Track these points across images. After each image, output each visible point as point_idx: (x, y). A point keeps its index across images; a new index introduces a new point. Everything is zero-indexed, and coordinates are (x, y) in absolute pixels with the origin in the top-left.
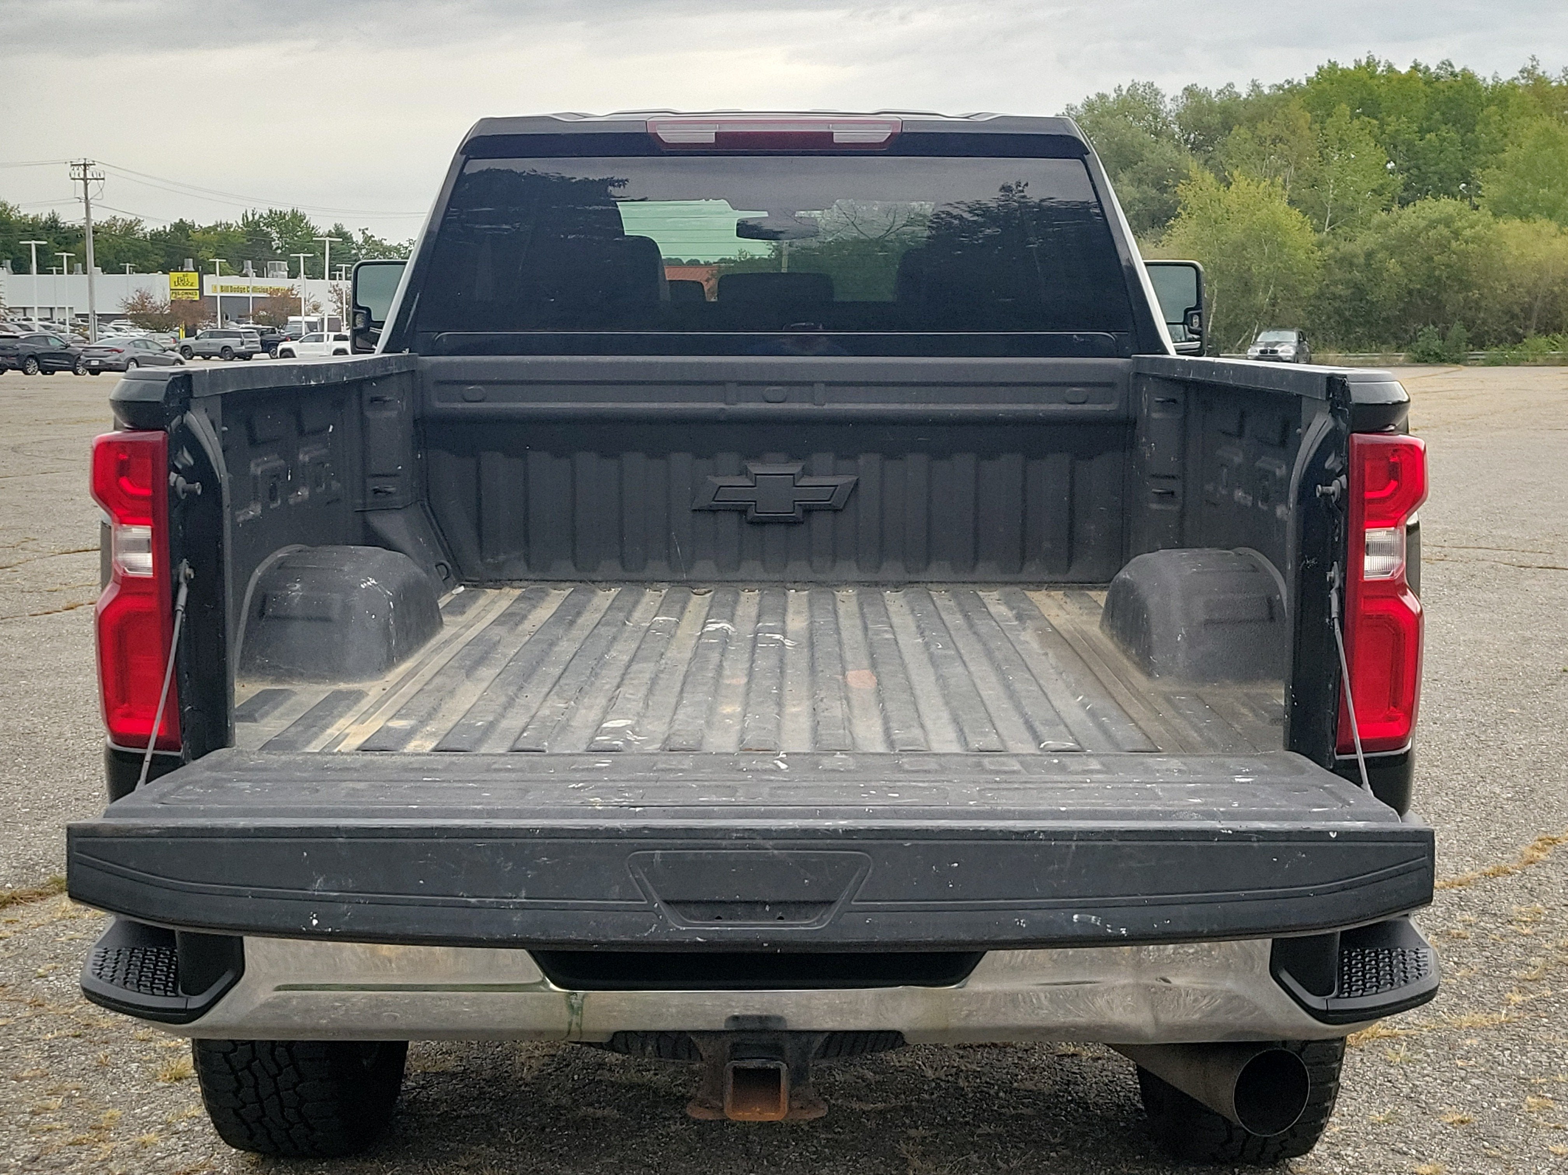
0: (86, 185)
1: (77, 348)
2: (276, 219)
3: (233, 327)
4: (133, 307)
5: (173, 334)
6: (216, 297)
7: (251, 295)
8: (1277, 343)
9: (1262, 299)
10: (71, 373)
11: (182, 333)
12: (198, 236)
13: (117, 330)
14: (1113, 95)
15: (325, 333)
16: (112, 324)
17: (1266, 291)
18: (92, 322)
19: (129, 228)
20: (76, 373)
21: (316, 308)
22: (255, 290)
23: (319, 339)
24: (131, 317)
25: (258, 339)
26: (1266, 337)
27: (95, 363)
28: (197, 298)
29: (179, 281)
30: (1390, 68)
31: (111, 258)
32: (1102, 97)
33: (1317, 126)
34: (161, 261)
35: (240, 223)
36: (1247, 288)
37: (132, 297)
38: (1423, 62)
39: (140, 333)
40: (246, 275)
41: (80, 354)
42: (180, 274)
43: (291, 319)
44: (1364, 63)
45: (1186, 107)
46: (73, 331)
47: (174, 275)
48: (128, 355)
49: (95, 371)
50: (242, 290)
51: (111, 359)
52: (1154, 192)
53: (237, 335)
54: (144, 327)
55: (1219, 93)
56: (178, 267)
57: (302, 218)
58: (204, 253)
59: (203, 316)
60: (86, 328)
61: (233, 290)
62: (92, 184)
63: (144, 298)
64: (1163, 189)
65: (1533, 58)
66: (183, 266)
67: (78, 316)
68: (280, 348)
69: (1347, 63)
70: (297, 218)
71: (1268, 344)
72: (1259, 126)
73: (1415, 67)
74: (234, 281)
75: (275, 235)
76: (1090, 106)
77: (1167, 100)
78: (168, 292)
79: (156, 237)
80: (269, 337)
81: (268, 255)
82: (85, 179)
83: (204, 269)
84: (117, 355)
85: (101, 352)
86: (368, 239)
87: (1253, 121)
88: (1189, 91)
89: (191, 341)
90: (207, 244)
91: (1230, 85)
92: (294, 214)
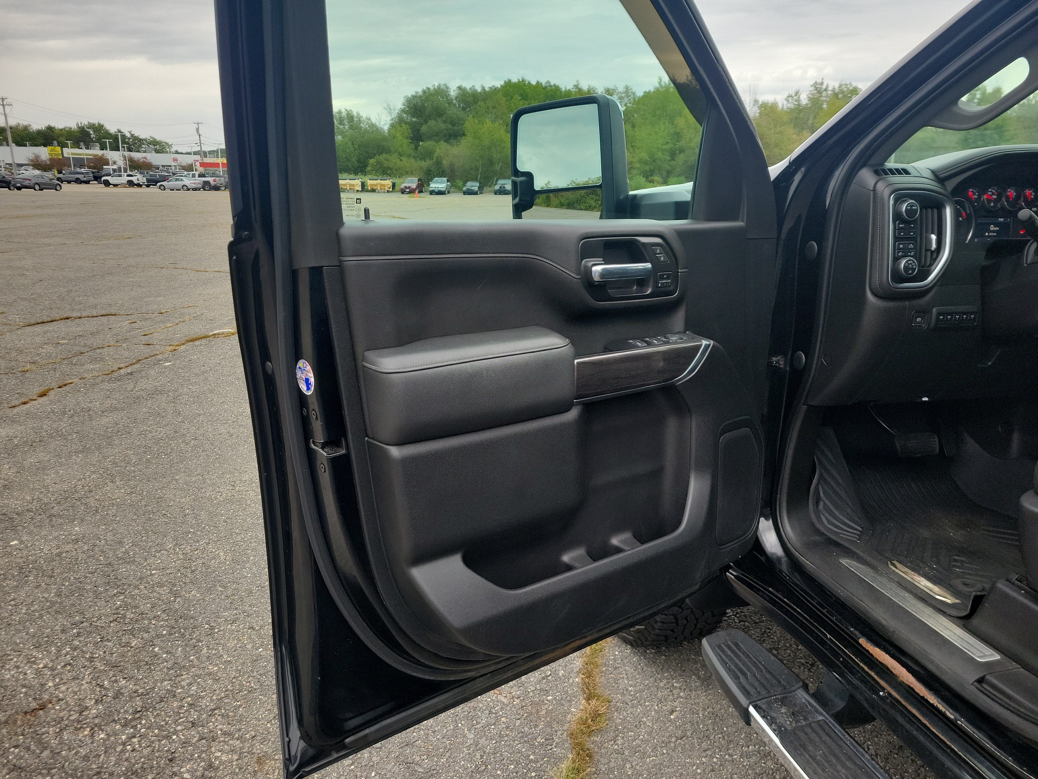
0: (4, 107)
1: (9, 178)
2: (92, 126)
3: (78, 170)
4: (32, 161)
5: (51, 172)
6: (70, 158)
7: (85, 157)
8: (505, 184)
9: (497, 167)
10: (7, 189)
11: (56, 172)
12: (57, 132)
13: (26, 170)
14: (432, 88)
15: (123, 173)
16: (23, 168)
17: (498, 164)
18: (14, 167)
19: (26, 128)
20: (10, 189)
21: (115, 163)
22: (86, 155)
23: (120, 176)
24: (32, 165)
25: (92, 175)
26: (501, 182)
27: (19, 185)
28: (61, 157)
29: (52, 150)
30: (529, 83)
31: (19, 140)
32: (428, 89)
33: (508, 103)
34: (42, 142)
35: (76, 127)
36: (491, 162)
37: (31, 156)
38: (541, 81)
39: (37, 172)
40: (81, 148)
41: (11, 181)
42: (52, 147)
43: (104, 167)
44: (521, 80)
45: (459, 94)
46: (5, 171)
47: (50, 148)
48: (34, 181)
49: (19, 189)
50: (80, 155)
51: (27, 183)
52: (450, 126)
53: (82, 173)
54: (39, 169)
55: (470, 89)
56: (50, 144)
57: (102, 126)
58: (62, 139)
59: (65, 165)
60: (12, 169)
61: (76, 154)
62: (7, 107)
63: (37, 157)
64: (454, 125)
65: (577, 81)
66: (52, 144)
67: (7, 164)
68: (102, 179)
69: (514, 80)
70: (101, 126)
71: (502, 184)
72: (487, 102)
73: (538, 82)
74: (76, 151)
75: (91, 132)
76: (424, 92)
77: (452, 90)
78: (48, 155)
79: (39, 132)
80: (96, 174)
81: (90, 140)
82: (3, 105)
83: (63, 145)
84: (29, 182)
85: (21, 180)
86: (132, 135)
87: (484, 100)
88: (460, 88)
89: (61, 176)
90: (62, 135)
91: (473, 86)
92: (99, 124)
